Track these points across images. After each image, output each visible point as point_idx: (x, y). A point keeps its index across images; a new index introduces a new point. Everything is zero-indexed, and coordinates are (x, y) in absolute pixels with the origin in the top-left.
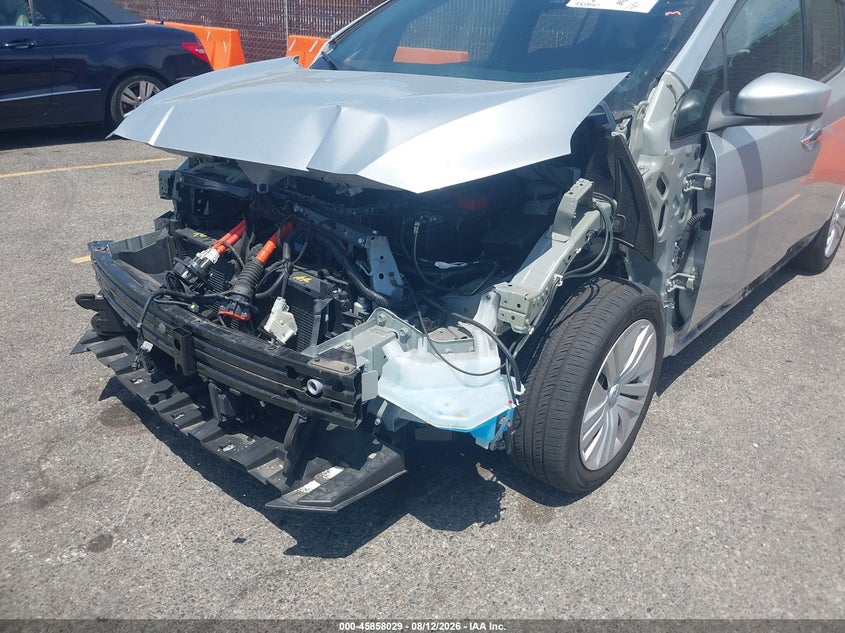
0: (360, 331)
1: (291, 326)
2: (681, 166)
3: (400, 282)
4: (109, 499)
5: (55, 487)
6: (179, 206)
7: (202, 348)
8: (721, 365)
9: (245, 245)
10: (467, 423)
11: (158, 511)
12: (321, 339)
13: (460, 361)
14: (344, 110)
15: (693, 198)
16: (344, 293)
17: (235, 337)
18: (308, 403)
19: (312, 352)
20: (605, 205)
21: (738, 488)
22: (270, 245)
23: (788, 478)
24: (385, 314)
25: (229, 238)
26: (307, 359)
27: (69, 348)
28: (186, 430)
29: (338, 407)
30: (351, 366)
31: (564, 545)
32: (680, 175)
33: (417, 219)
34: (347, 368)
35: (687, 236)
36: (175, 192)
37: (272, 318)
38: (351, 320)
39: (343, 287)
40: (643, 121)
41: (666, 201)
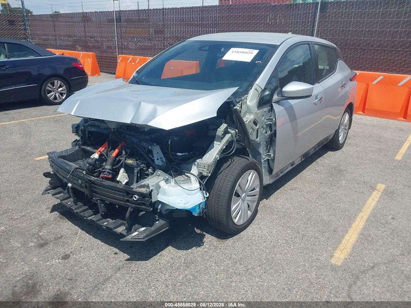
0: (151, 178)
1: (126, 178)
2: (263, 116)
3: (164, 161)
4: (67, 243)
5: (46, 240)
6: (82, 138)
7: (95, 188)
8: (295, 186)
9: (108, 151)
10: (188, 206)
11: (85, 246)
12: (137, 182)
13: (186, 186)
14: (142, 103)
15: (270, 126)
16: (145, 166)
17: (107, 183)
18: (133, 204)
19: (134, 186)
20: (233, 132)
21: (295, 227)
22: (117, 151)
23: (314, 223)
24: (159, 172)
25: (101, 149)
26: (133, 188)
27: (41, 193)
28: (89, 218)
29: (144, 204)
30: (148, 190)
31: (232, 248)
32: (263, 118)
33: (170, 139)
34: (146, 190)
35: (269, 140)
36: (80, 132)
37: (120, 176)
38: (148, 175)
39: (144, 163)
40: (246, 102)
41: (258, 128)
